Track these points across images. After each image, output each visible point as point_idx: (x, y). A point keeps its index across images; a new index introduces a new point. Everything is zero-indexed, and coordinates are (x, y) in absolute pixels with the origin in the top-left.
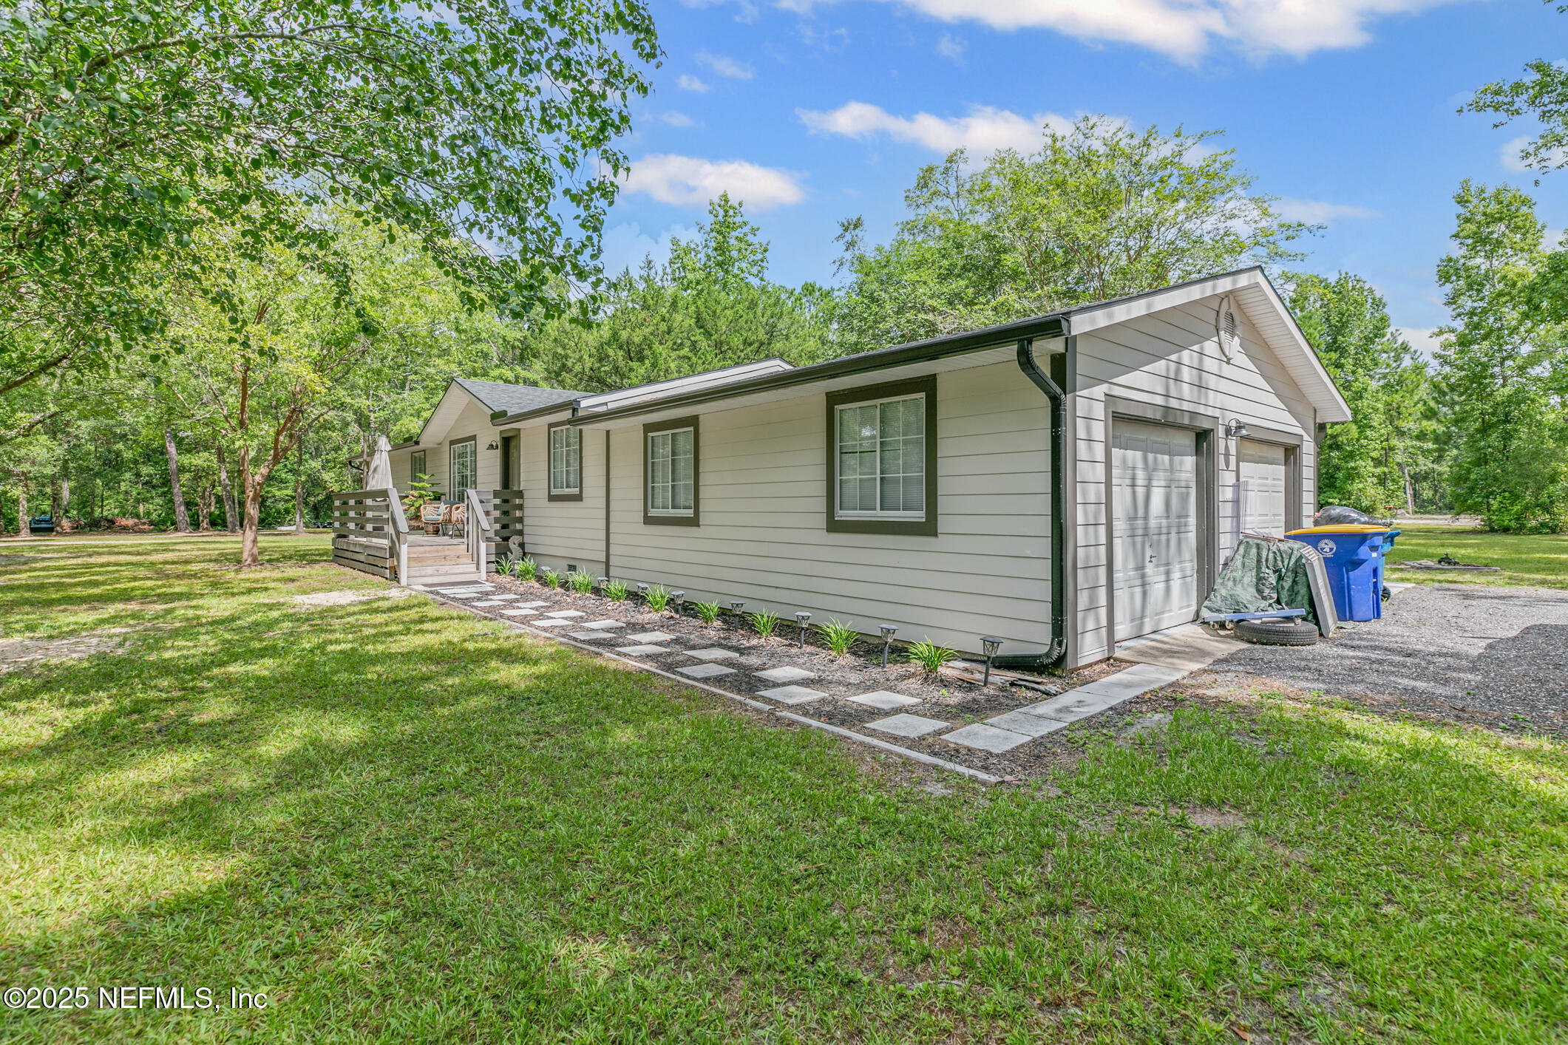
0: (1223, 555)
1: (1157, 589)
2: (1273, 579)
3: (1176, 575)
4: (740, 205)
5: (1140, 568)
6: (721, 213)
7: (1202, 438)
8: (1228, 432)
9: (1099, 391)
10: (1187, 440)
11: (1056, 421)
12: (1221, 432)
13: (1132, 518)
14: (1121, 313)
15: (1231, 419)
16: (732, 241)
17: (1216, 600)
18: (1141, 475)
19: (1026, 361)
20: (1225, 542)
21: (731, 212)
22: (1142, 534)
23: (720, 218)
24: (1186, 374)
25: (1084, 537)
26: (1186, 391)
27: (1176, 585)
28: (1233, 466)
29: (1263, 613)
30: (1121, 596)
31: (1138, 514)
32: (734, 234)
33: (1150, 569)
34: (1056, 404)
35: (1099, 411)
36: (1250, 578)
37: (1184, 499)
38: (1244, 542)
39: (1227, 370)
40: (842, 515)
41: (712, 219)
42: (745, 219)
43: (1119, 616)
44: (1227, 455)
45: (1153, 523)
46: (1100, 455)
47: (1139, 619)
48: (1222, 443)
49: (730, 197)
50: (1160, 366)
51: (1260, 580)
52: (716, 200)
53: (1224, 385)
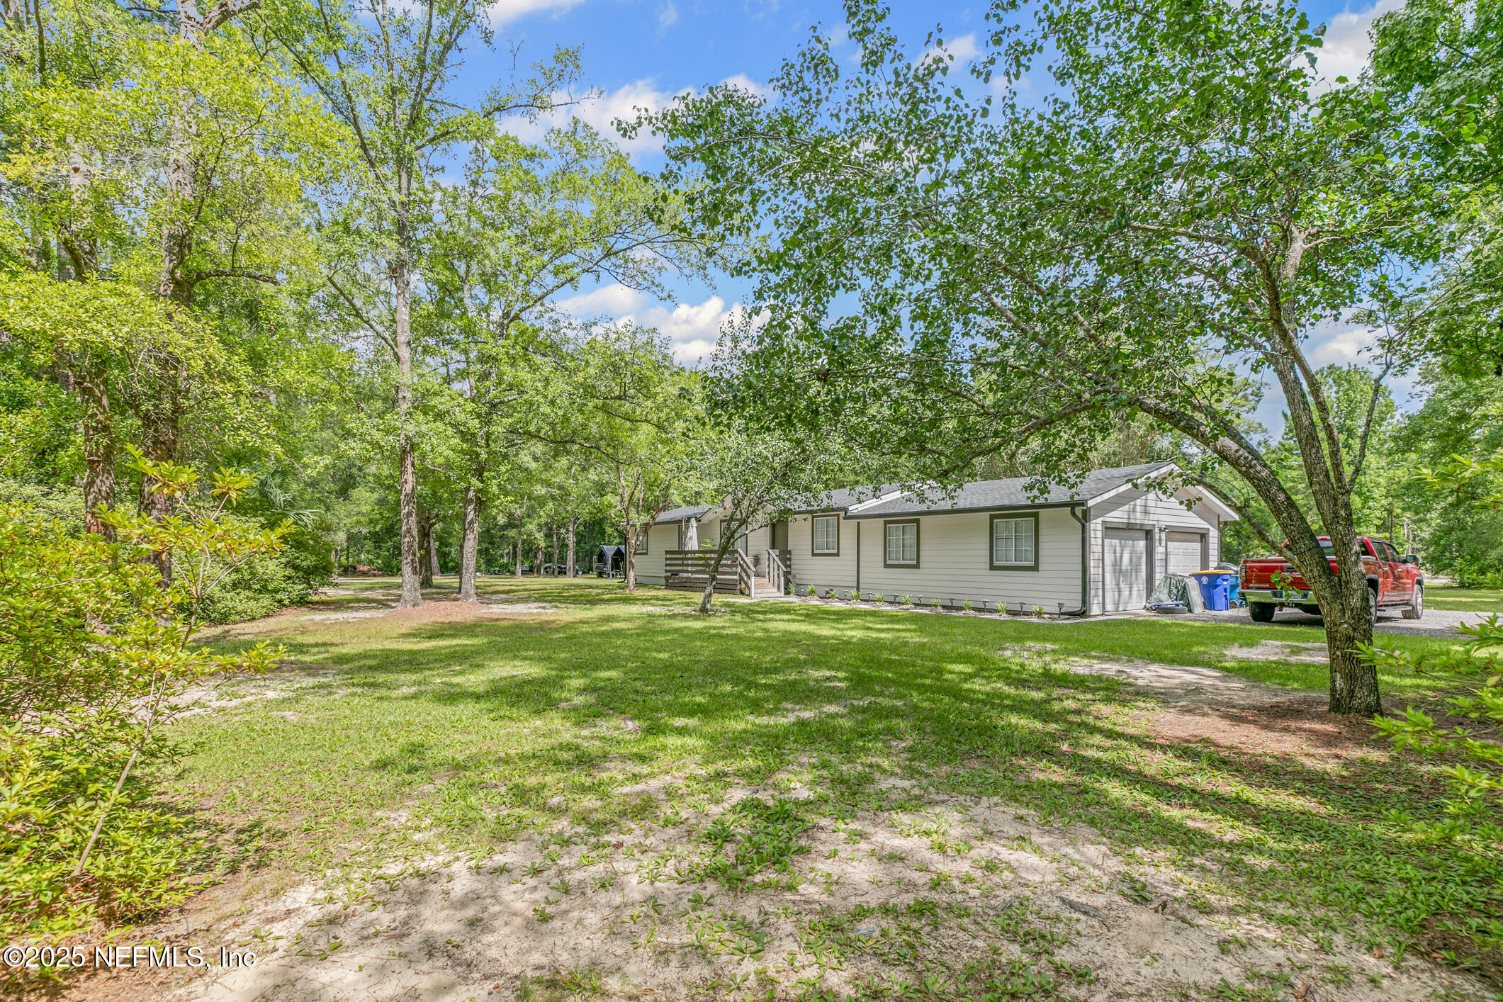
0: (1157, 583)
1: (1126, 592)
2: (1175, 591)
3: (1135, 589)
5: (1118, 584)
7: (1148, 534)
8: (1161, 530)
9: (1099, 520)
10: (1143, 535)
11: (1084, 532)
12: (1157, 530)
13: (1114, 565)
14: (1106, 496)
15: (1163, 525)
17: (1152, 599)
18: (1118, 549)
19: (1073, 514)
20: (1159, 577)
22: (1118, 570)
24: (1138, 509)
25: (1094, 571)
26: (1138, 515)
27: (1135, 593)
28: (1163, 543)
29: (1168, 602)
30: (1109, 595)
31: (1117, 565)
33: (1122, 585)
34: (1083, 526)
35: (1099, 527)
36: (1166, 591)
37: (1139, 558)
38: (1168, 577)
39: (1160, 504)
40: (996, 563)
43: (1108, 601)
44: (1160, 540)
45: (1124, 568)
46: (1099, 541)
47: (1117, 604)
48: (1157, 536)
50: (1126, 507)
51: (1170, 591)
53: (1158, 511)
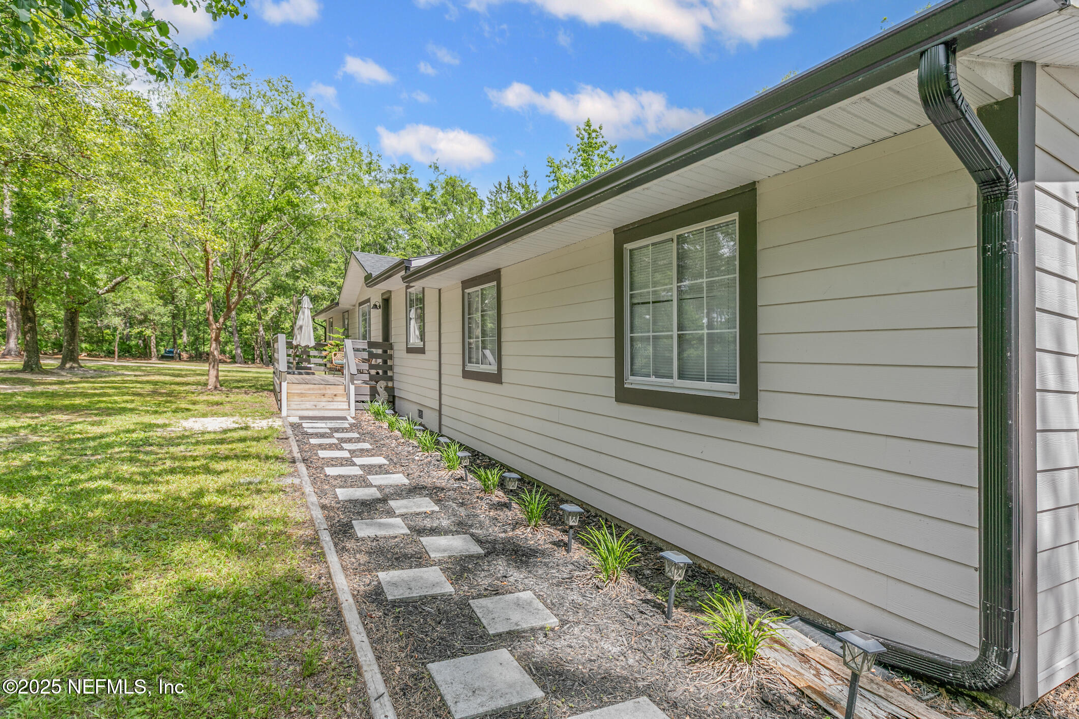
4: (600, 128)
6: (586, 136)
16: (596, 158)
21: (594, 135)
23: (586, 140)
32: (597, 152)
40: (633, 382)
41: (579, 141)
42: (604, 140)
49: (592, 122)
52: (582, 126)
